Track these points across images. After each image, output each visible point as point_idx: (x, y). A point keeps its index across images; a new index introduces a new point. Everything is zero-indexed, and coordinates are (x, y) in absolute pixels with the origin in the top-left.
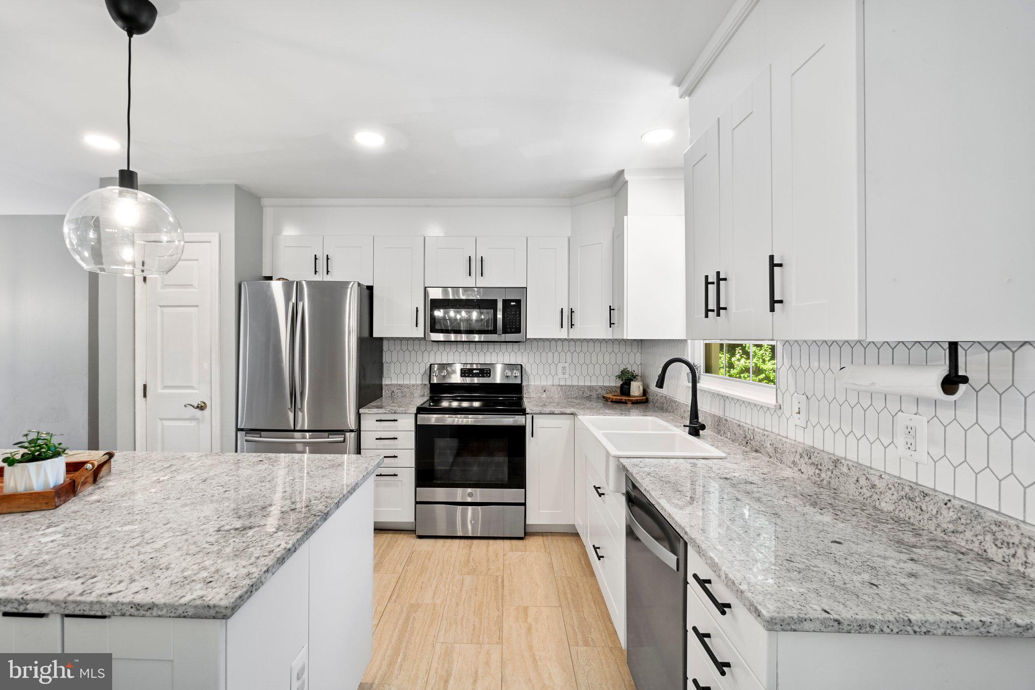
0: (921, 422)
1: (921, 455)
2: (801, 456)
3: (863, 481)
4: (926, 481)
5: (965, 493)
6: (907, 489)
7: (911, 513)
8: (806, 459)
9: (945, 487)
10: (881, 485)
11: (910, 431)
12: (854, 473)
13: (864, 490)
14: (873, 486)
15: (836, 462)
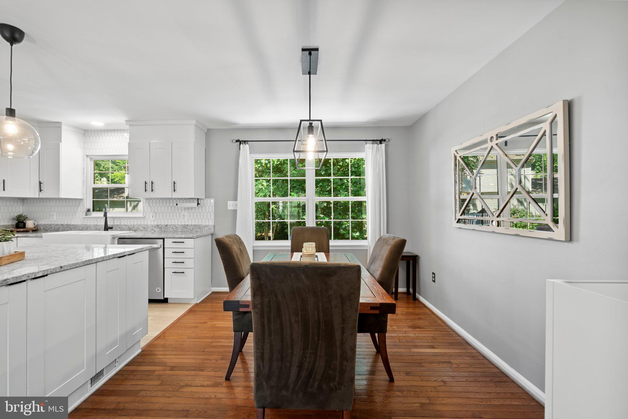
0: (186, 213)
1: (186, 219)
2: (155, 227)
3: (174, 227)
4: (186, 224)
5: (193, 224)
6: (184, 226)
7: (184, 230)
8: (157, 227)
9: (190, 223)
10: (178, 227)
11: (184, 215)
12: (171, 226)
13: (174, 229)
14: (177, 228)
15: (166, 226)
